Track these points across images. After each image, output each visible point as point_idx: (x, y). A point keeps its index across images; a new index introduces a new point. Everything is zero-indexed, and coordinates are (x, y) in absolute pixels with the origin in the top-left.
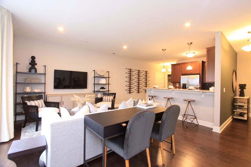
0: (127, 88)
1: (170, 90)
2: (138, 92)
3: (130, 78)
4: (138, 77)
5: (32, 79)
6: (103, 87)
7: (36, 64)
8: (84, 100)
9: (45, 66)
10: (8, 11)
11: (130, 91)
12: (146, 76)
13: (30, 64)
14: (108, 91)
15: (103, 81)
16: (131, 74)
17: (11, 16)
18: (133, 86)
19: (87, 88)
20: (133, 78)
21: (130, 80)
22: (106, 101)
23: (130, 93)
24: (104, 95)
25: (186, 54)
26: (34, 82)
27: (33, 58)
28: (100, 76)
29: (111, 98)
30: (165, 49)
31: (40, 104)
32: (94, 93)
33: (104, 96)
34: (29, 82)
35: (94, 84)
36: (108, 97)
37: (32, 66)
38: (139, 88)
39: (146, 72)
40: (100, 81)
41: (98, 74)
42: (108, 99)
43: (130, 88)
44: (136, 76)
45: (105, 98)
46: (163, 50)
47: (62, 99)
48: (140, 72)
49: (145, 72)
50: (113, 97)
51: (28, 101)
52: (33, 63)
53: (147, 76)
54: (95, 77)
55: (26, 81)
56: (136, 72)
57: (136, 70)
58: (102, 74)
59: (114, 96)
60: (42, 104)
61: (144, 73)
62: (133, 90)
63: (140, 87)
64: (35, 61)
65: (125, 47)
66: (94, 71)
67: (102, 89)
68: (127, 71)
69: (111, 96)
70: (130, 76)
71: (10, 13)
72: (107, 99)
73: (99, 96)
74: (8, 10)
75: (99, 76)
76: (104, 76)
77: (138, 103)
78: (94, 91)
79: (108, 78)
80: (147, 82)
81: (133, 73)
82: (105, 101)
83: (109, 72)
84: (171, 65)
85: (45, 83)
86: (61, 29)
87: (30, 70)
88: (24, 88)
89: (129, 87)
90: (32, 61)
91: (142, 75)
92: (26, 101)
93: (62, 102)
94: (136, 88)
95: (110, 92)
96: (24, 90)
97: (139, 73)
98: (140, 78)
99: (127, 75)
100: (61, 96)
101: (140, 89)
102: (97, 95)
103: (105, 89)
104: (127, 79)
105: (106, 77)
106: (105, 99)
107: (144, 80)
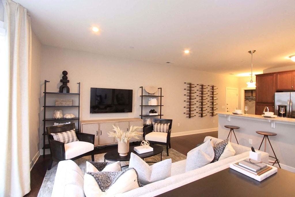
0: (186, 110)
1: (267, 120)
2: (202, 116)
3: (190, 96)
4: (201, 95)
5: (63, 102)
6: (154, 110)
7: (68, 81)
8: (128, 136)
9: (79, 83)
10: (21, 7)
11: (190, 114)
12: (213, 92)
13: (61, 81)
14: (161, 115)
15: (153, 102)
16: (192, 91)
17: (26, 14)
18: (194, 107)
19: (132, 112)
20: (194, 95)
21: (190, 99)
22: (159, 130)
23: (190, 117)
24: (155, 122)
25: (290, 57)
26: (66, 105)
27: (65, 73)
28: (150, 95)
29: (166, 126)
30: (255, 51)
31: (70, 136)
32: (142, 119)
33: (155, 124)
34: (60, 105)
35: (142, 106)
36: (161, 125)
37: (63, 84)
38: (202, 110)
39: (213, 87)
40: (149, 102)
41: (146, 92)
42: (162, 129)
43: (190, 111)
44: (198, 93)
45: (156, 126)
46: (250, 52)
47: (99, 127)
48: (204, 87)
49: (211, 88)
50: (168, 126)
51: (54, 134)
52: (65, 80)
53: (215, 93)
54: (142, 96)
55: (56, 103)
56: (199, 87)
57: (198, 85)
58: (151, 92)
59: (169, 124)
60: (73, 137)
61: (209, 88)
62: (194, 113)
63: (204, 109)
64: (67, 78)
65: (187, 52)
66: (141, 88)
67: (152, 113)
68: (186, 86)
69: (166, 124)
70: (190, 93)
71: (25, 10)
72: (160, 129)
73: (148, 122)
74: (20, 5)
75: (148, 95)
76: (155, 95)
77: (223, 151)
78: (142, 116)
79: (160, 98)
80: (214, 101)
81: (195, 89)
82: (157, 131)
83: (161, 88)
84: (255, 76)
85: (79, 107)
86: (95, 29)
87: (61, 89)
88: (54, 113)
89: (188, 110)
90: (63, 77)
91: (207, 91)
92: (51, 134)
93: (100, 132)
94: (198, 110)
95: (163, 118)
96: (54, 116)
97: (202, 88)
98: (204, 95)
99: (186, 92)
100: (99, 123)
101: (204, 112)
102: (145, 121)
103: (156, 112)
104: (186, 98)
105: (158, 95)
106: (157, 128)
107: (209, 99)
